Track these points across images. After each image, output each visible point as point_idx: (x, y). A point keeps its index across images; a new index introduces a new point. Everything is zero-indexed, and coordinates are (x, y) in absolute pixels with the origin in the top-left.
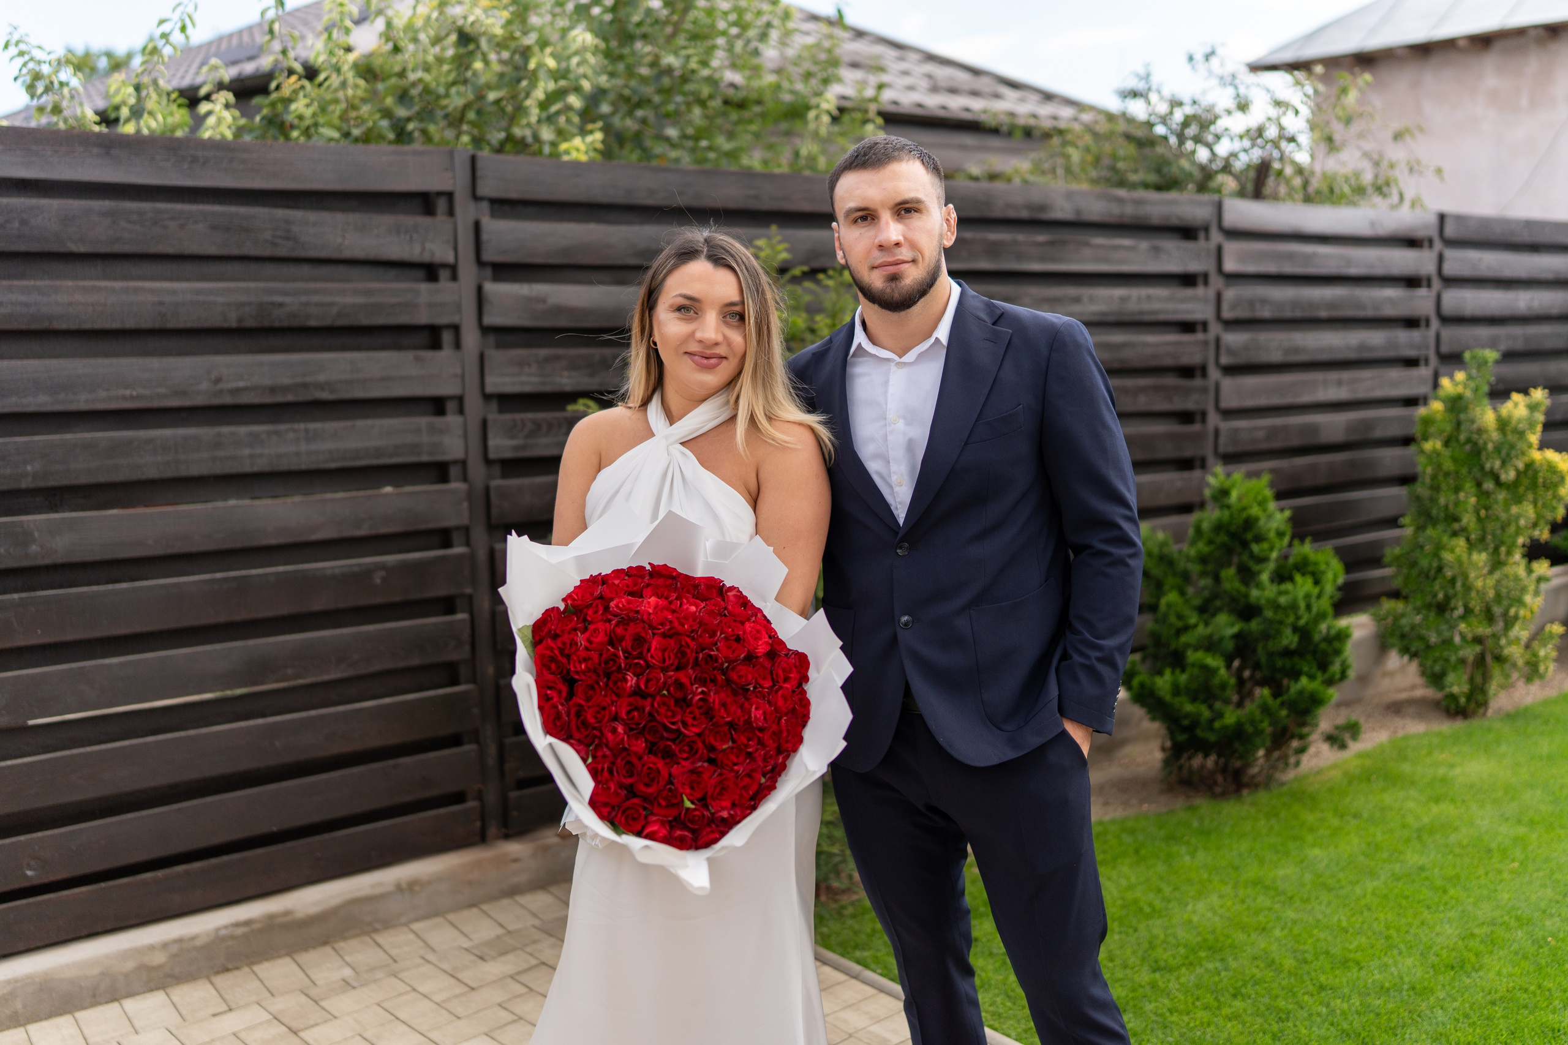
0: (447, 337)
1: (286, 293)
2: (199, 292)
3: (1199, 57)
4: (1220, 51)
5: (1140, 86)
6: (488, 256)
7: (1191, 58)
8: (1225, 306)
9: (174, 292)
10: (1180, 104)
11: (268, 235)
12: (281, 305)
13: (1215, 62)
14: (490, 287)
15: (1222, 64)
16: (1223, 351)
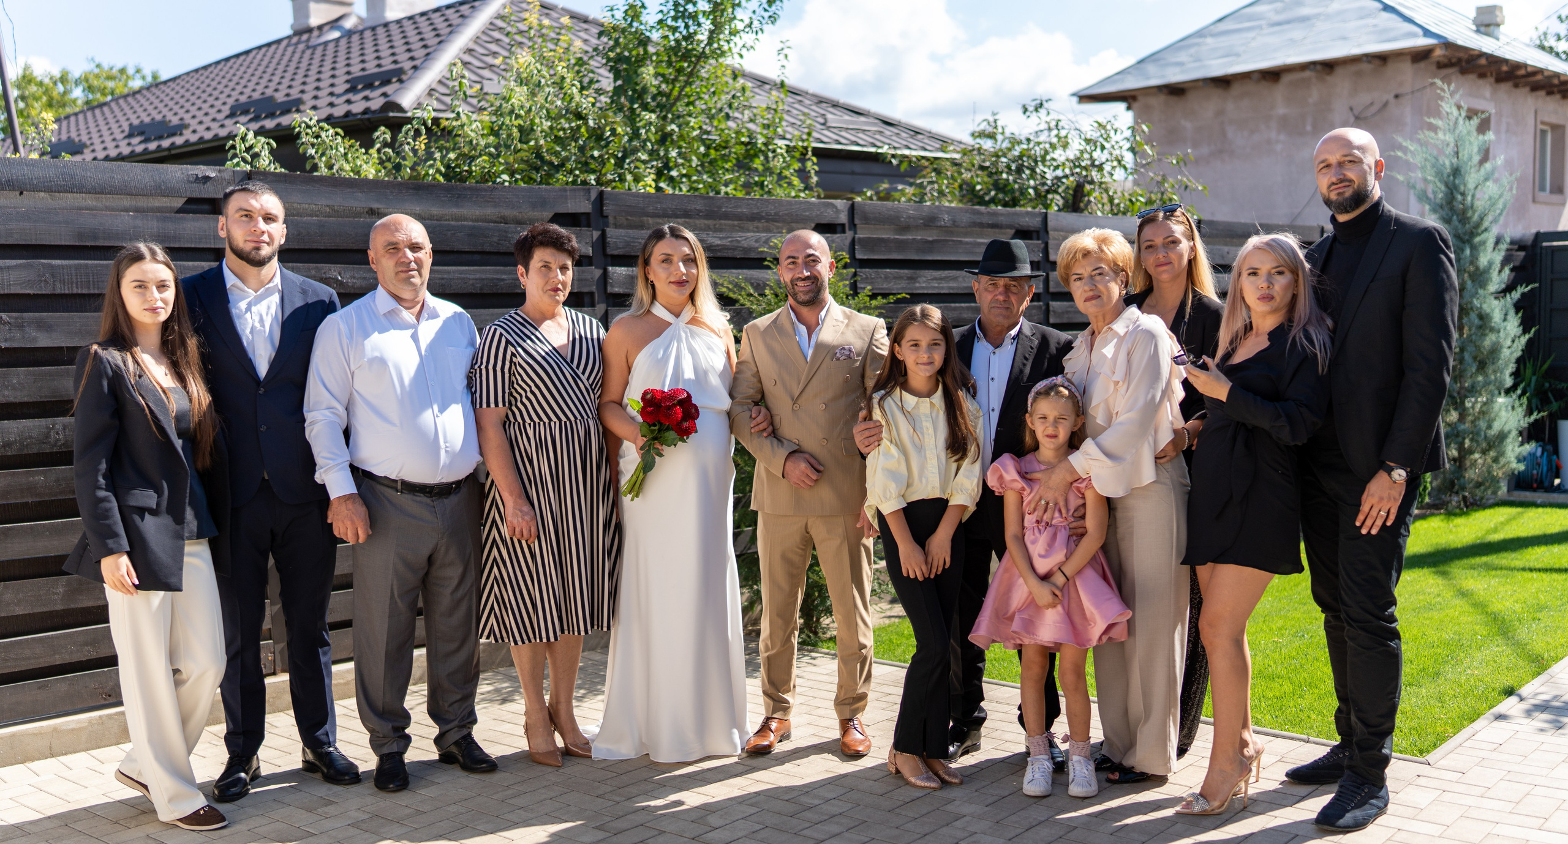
0: (587, 299)
1: (504, 273)
2: (461, 272)
3: (1031, 109)
4: (1046, 105)
5: (990, 129)
6: (609, 251)
7: (1025, 110)
8: (1051, 284)
9: (449, 272)
10: (1020, 143)
11: (495, 239)
12: (503, 280)
13: (1043, 111)
14: (610, 268)
15: (1048, 113)
16: (1051, 313)
